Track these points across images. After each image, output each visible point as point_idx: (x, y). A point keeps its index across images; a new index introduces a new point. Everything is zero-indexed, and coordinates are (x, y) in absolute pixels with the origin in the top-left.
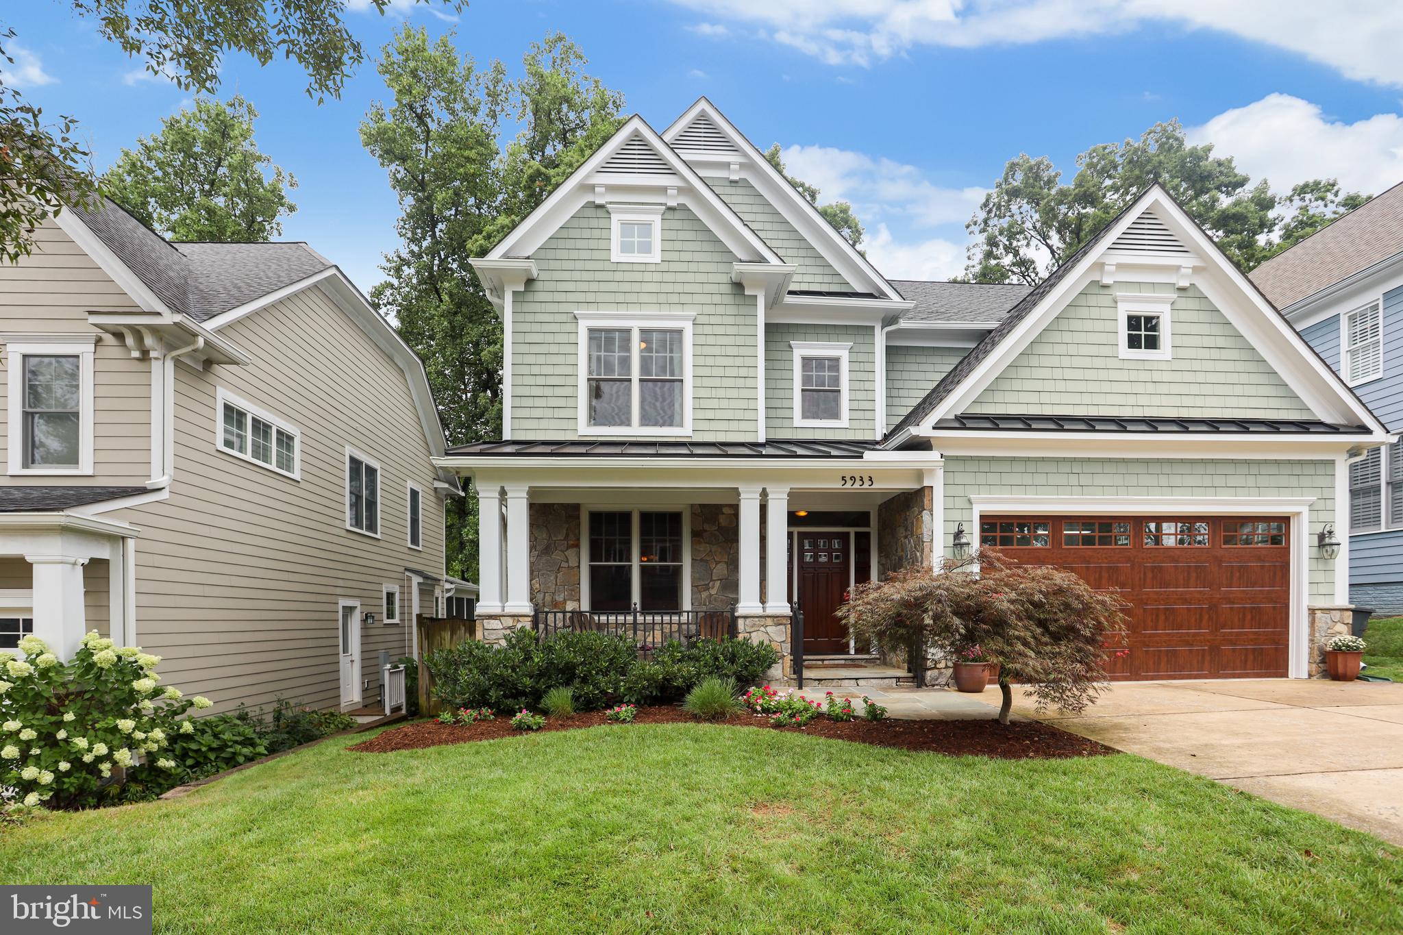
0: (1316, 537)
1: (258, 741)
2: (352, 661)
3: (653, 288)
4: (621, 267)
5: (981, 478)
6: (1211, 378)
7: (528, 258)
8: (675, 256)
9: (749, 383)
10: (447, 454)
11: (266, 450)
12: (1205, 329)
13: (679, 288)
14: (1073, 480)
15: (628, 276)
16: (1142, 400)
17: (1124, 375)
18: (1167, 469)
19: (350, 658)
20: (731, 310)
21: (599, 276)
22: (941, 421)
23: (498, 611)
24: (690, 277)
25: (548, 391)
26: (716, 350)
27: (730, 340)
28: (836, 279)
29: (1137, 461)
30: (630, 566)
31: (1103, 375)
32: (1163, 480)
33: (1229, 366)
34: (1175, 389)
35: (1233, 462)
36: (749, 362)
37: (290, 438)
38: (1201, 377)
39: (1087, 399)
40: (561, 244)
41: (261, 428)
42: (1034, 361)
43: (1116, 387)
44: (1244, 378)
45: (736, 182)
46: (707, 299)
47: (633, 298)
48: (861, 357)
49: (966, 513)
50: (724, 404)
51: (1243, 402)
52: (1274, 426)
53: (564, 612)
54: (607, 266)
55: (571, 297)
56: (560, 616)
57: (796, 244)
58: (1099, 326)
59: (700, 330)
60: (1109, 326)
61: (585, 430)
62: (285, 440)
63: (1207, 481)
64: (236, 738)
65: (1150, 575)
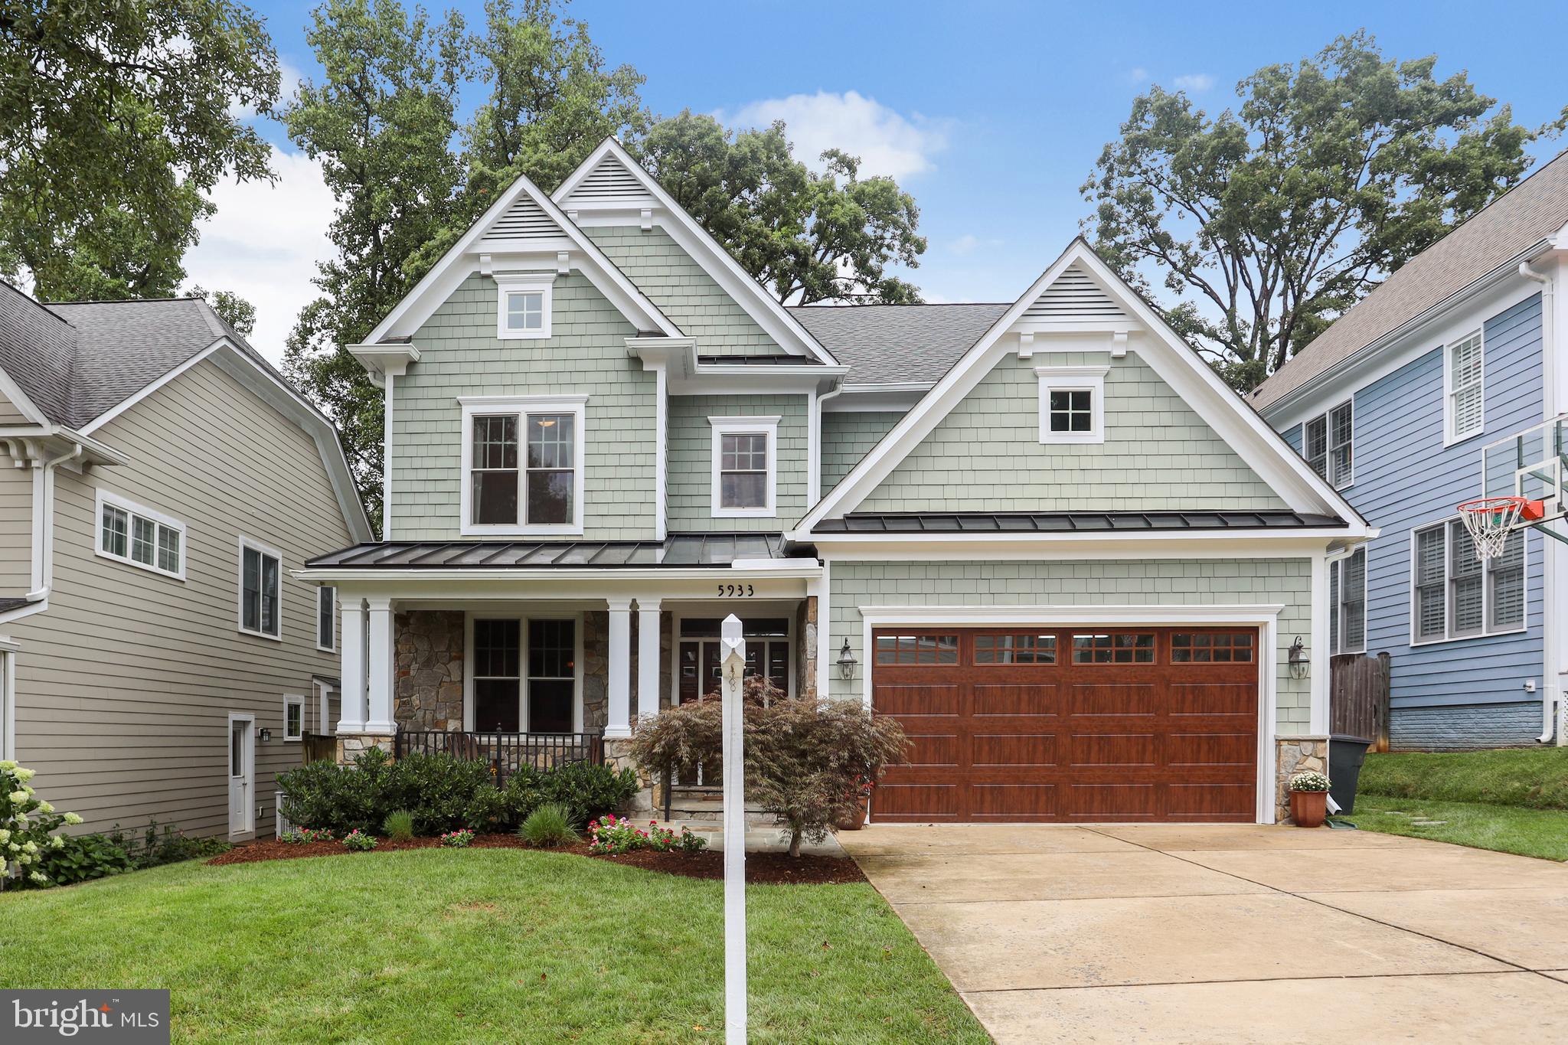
0: (1287, 652)
1: (128, 862)
2: (244, 784)
3: (543, 367)
4: (508, 345)
5: (873, 586)
6: (1154, 462)
7: (409, 340)
8: (566, 329)
9: (647, 472)
10: (307, 566)
11: (148, 549)
12: (1147, 404)
13: (570, 366)
14: (983, 586)
15: (516, 355)
16: (1067, 491)
17: (1046, 463)
18: (1097, 572)
19: (242, 781)
20: (628, 389)
21: (485, 355)
22: (821, 523)
23: (358, 730)
24: (582, 354)
25: (430, 487)
26: (610, 436)
27: (627, 424)
28: (763, 340)
29: (1061, 563)
30: (518, 681)
31: (1020, 463)
32: (1093, 586)
33: (1177, 448)
34: (1107, 477)
35: (1180, 562)
36: (646, 447)
37: (174, 535)
38: (1140, 462)
39: (1000, 492)
40: (445, 321)
41: (144, 526)
42: (937, 450)
43: (1036, 477)
44: (1195, 462)
45: (648, 230)
46: (601, 377)
47: (521, 379)
48: (791, 433)
49: (855, 627)
50: (619, 497)
51: (1194, 491)
52: (1224, 519)
53: (445, 733)
54: (494, 344)
55: (455, 381)
56: (440, 736)
57: (717, 300)
58: (1015, 405)
59: (593, 412)
60: (1028, 405)
61: (468, 529)
62: (169, 536)
63: (1148, 586)
64: (105, 858)
65: (1080, 698)
